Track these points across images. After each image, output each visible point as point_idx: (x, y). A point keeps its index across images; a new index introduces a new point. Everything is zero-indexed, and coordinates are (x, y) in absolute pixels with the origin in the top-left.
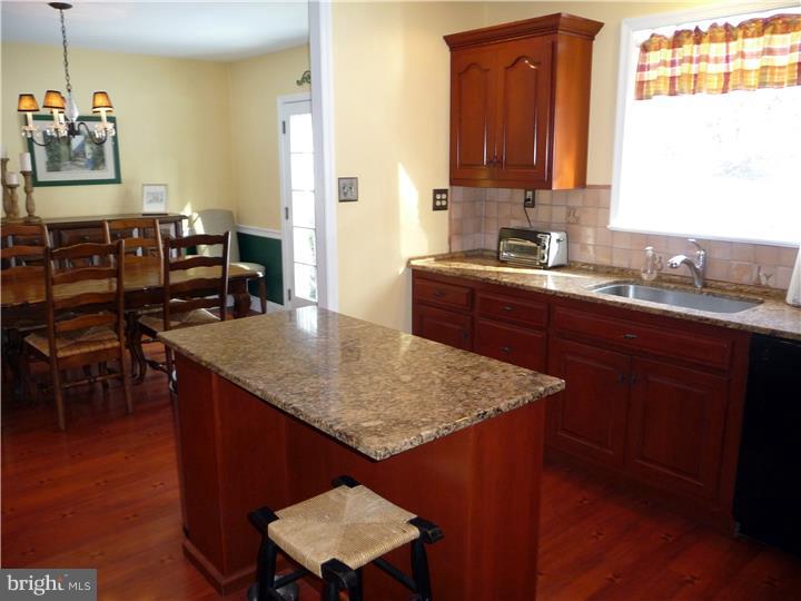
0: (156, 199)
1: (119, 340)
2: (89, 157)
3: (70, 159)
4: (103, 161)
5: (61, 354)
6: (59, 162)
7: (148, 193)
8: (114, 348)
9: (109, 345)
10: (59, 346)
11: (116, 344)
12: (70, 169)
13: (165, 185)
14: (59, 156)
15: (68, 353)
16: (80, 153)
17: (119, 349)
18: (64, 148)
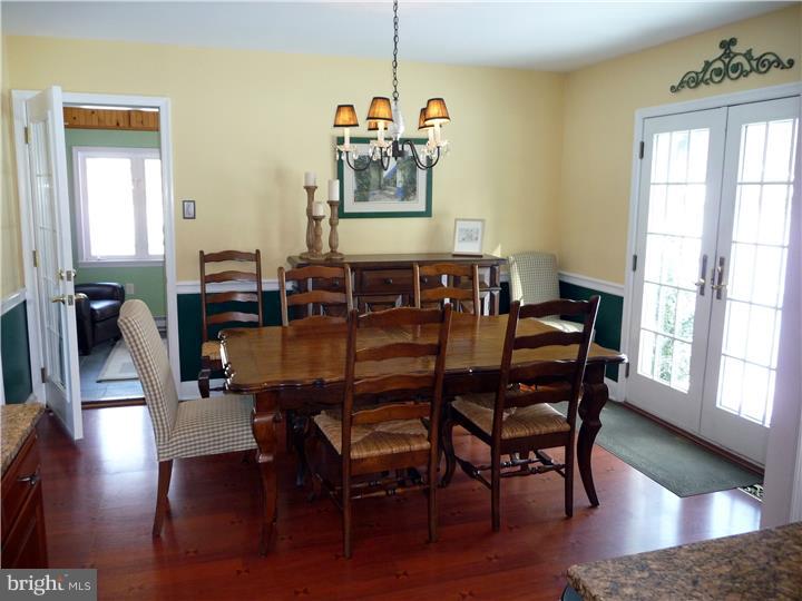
0: (469, 237)
1: (429, 440)
2: (400, 185)
3: (380, 188)
4: (415, 190)
5: (355, 454)
6: (367, 190)
7: (461, 230)
8: (422, 451)
9: (416, 447)
10: (354, 440)
11: (426, 445)
12: (380, 199)
13: (482, 221)
14: (368, 184)
15: (365, 454)
16: (392, 180)
17: (428, 452)
18: (374, 174)
